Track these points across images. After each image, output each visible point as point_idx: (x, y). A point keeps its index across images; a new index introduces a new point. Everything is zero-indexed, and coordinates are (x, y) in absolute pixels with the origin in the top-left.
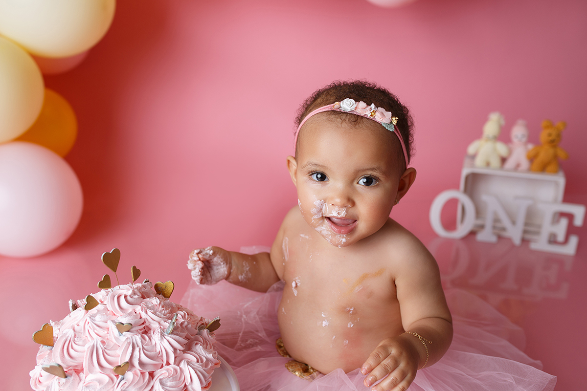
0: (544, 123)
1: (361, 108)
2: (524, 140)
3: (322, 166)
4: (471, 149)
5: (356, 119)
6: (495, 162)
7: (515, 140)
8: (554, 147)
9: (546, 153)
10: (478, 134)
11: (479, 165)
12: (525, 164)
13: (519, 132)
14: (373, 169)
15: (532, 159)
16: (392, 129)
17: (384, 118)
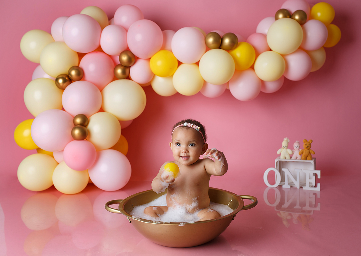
0: (304, 141)
1: (189, 125)
2: (298, 148)
3: (179, 141)
4: (278, 152)
5: (188, 128)
6: (288, 157)
7: (295, 148)
8: (309, 149)
9: (306, 152)
10: (280, 147)
11: (282, 158)
12: (299, 157)
13: (296, 145)
14: (193, 141)
15: (301, 154)
16: (198, 130)
17: (196, 127)
